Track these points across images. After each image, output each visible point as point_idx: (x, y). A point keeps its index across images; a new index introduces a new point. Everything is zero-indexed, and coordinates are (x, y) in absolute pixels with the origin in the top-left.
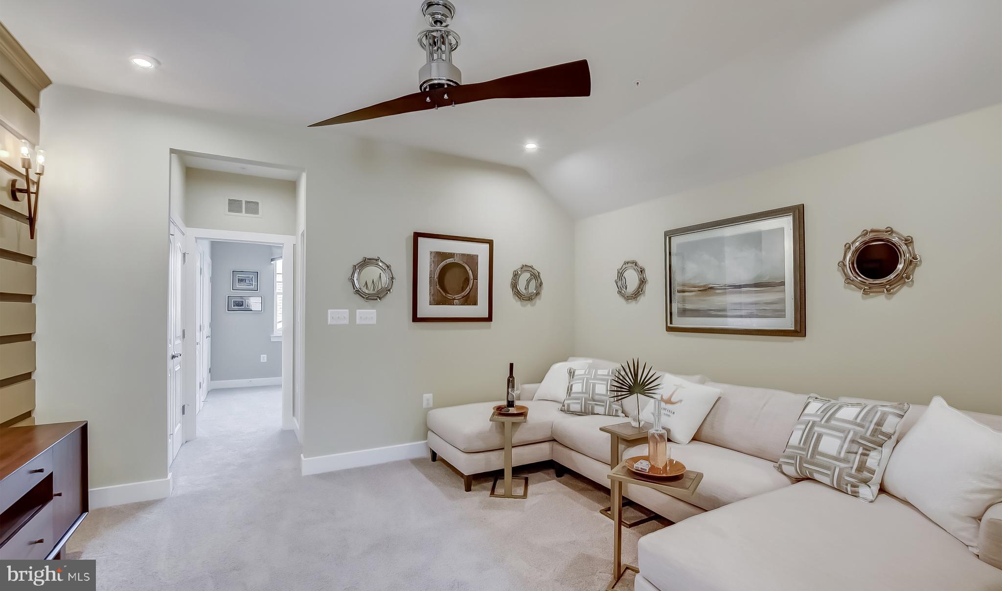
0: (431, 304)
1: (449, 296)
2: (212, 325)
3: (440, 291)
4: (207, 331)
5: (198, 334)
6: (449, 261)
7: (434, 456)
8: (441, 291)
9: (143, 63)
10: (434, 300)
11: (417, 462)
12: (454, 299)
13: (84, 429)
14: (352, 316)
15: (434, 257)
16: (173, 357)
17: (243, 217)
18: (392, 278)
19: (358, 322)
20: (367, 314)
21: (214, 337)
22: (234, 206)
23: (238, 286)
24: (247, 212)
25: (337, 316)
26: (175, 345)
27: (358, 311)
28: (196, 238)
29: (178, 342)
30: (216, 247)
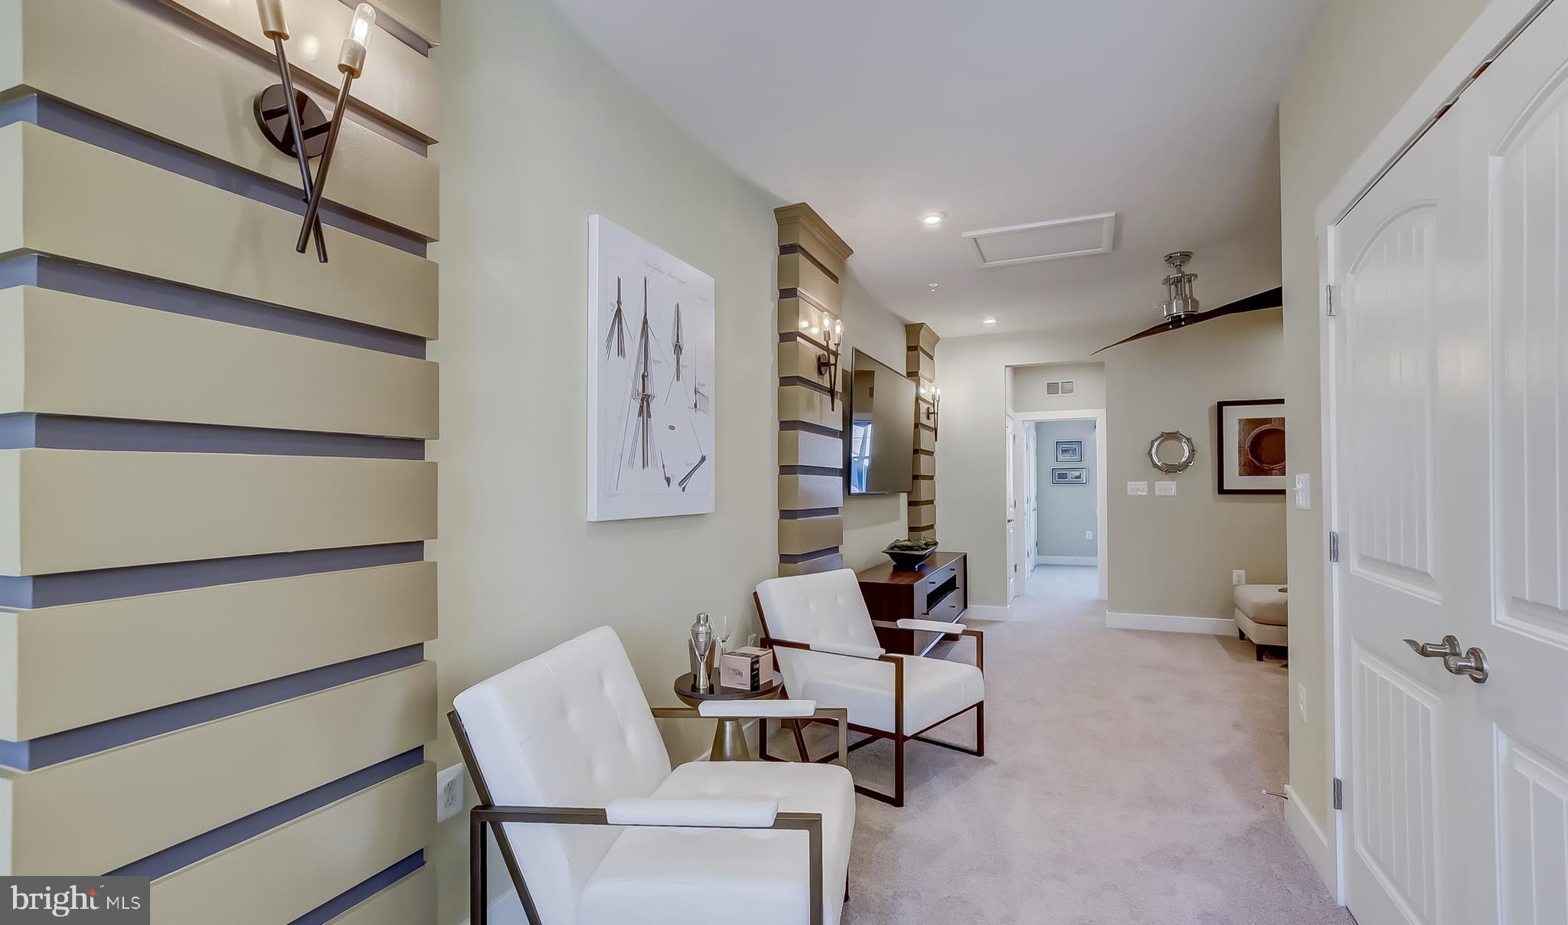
0: (1240, 475)
1: (1266, 467)
2: (1037, 499)
3: (1253, 462)
4: (1033, 503)
5: (1026, 505)
6: (1264, 427)
7: (1242, 635)
8: (1255, 461)
9: (990, 321)
10: (1244, 470)
11: (1223, 639)
12: (1273, 469)
13: (965, 557)
14: (1151, 488)
15: (1244, 425)
16: (1009, 521)
17: (1060, 398)
18: (1194, 451)
19: (1157, 493)
20: (1167, 487)
21: (1039, 509)
22: (1052, 388)
23: (1061, 457)
24: (1062, 393)
25: (1137, 488)
26: (1010, 512)
27: (1157, 483)
28: (1023, 421)
29: (1012, 510)
30: (1039, 425)
